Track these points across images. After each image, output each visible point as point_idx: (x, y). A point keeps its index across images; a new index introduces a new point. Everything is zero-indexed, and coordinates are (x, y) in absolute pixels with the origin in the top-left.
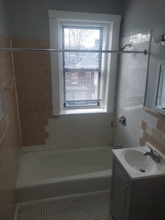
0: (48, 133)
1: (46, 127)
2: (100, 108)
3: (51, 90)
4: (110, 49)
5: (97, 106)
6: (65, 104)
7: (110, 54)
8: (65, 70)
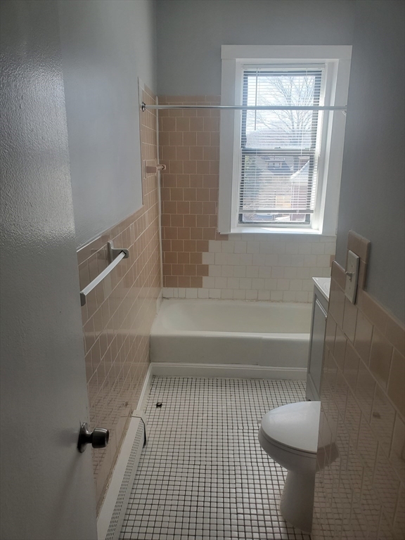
0: (207, 266)
1: (204, 254)
2: (310, 227)
3: (218, 186)
4: (332, 104)
5: (303, 223)
6: (241, 216)
7: (332, 112)
8: (246, 152)
